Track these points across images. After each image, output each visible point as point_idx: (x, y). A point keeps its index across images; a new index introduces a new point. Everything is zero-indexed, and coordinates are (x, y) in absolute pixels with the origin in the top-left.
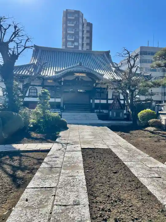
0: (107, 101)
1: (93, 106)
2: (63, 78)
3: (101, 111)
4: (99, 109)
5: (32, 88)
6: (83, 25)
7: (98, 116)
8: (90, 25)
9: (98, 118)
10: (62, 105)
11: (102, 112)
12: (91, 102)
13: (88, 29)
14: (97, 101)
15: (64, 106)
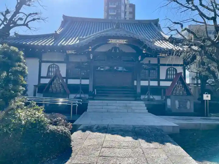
0: (159, 84)
1: (139, 90)
2: (90, 47)
3: (151, 97)
4: (148, 95)
5: (53, 66)
6: (126, 6)
7: (146, 105)
8: (133, 6)
9: (147, 109)
10: (91, 89)
11: (152, 99)
12: (135, 84)
13: (131, 10)
14: (144, 83)
15: (94, 90)
